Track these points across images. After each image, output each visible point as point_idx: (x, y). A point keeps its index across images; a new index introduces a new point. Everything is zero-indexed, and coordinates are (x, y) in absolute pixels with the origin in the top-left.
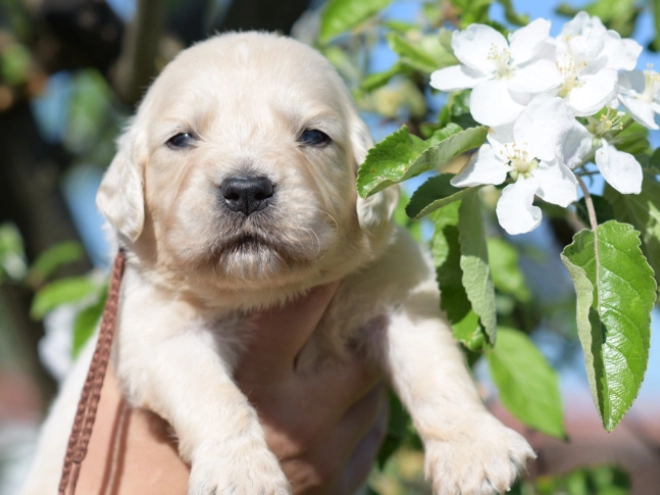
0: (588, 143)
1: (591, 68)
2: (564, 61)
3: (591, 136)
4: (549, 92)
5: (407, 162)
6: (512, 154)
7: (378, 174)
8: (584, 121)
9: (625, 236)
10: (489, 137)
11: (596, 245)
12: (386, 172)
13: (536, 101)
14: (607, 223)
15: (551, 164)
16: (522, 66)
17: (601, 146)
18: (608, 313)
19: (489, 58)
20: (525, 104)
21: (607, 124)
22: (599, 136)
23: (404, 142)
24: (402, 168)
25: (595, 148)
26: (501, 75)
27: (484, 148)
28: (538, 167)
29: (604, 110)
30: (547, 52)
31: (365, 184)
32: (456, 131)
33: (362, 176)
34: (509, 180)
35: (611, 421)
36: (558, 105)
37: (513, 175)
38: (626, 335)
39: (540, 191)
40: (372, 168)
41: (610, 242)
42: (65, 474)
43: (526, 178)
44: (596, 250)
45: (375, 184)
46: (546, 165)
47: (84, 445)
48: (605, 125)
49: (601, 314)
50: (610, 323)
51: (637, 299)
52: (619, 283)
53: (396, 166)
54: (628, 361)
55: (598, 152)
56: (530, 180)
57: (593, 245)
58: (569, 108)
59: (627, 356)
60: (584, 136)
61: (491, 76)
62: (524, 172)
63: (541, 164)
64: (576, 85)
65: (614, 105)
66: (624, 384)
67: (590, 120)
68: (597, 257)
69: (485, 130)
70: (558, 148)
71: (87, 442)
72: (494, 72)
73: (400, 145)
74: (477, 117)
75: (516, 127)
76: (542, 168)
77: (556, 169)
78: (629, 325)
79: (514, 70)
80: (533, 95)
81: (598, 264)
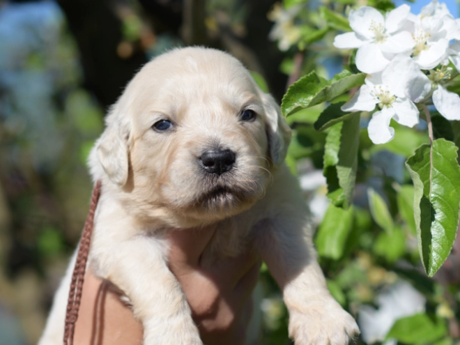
0: (428, 86)
1: (435, 38)
2: (418, 33)
3: (431, 82)
4: (405, 53)
5: (314, 94)
6: (379, 92)
7: (295, 102)
8: (427, 73)
9: (449, 149)
10: (366, 80)
11: (431, 154)
12: (300, 100)
13: (396, 58)
14: (439, 139)
15: (404, 99)
16: (392, 34)
17: (437, 89)
18: (435, 198)
19: (369, 29)
20: (390, 60)
21: (441, 75)
22: (436, 82)
23: (313, 81)
24: (311, 98)
25: (433, 90)
26: (378, 40)
27: (363, 87)
28: (396, 101)
29: (440, 67)
30: (408, 27)
31: (287, 108)
32: (348, 75)
33: (285, 103)
34: (378, 108)
35: (432, 269)
36: (409, 62)
37: (381, 105)
38: (445, 213)
39: (396, 116)
40: (291, 98)
41: (440, 153)
42: (66, 330)
43: (388, 107)
44: (431, 157)
45: (293, 108)
46: (400, 100)
47: (75, 312)
48: (440, 76)
49: (431, 199)
50: (436, 205)
51: (454, 191)
52: (444, 180)
53: (307, 97)
54: (446, 231)
55: (435, 93)
56: (390, 109)
57: (429, 153)
58: (416, 64)
59: (445, 227)
60: (425, 82)
61: (372, 40)
62: (387, 104)
63: (397, 99)
64: (424, 48)
65: (446, 63)
66: (442, 246)
67: (431, 72)
68: (431, 162)
69: (365, 76)
70: (407, 90)
71: (77, 310)
72: (374, 38)
73: (310, 84)
74: (359, 67)
75: (384, 74)
76: (398, 102)
77: (408, 103)
78: (448, 208)
79: (387, 37)
80: (395, 55)
81: (432, 166)
